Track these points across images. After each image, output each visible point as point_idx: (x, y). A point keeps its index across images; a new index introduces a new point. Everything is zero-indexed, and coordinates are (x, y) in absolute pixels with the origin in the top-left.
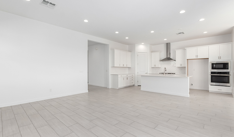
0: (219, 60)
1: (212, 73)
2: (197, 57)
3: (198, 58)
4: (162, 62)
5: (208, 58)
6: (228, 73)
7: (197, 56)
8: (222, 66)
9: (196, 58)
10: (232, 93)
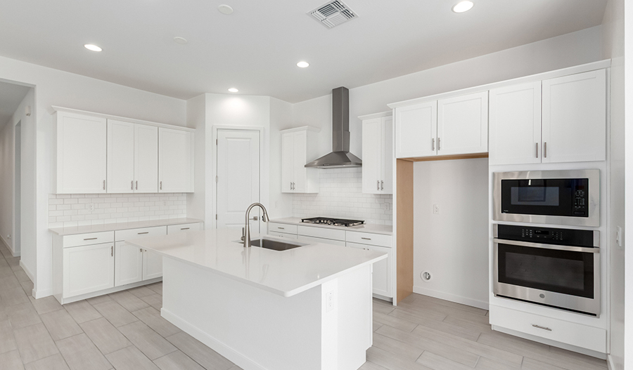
0: (538, 160)
1: (504, 231)
2: (439, 148)
3: (441, 153)
4: (320, 172)
5: (486, 156)
6: (586, 238)
7: (439, 140)
8: (553, 197)
9: (434, 154)
10: (607, 354)
